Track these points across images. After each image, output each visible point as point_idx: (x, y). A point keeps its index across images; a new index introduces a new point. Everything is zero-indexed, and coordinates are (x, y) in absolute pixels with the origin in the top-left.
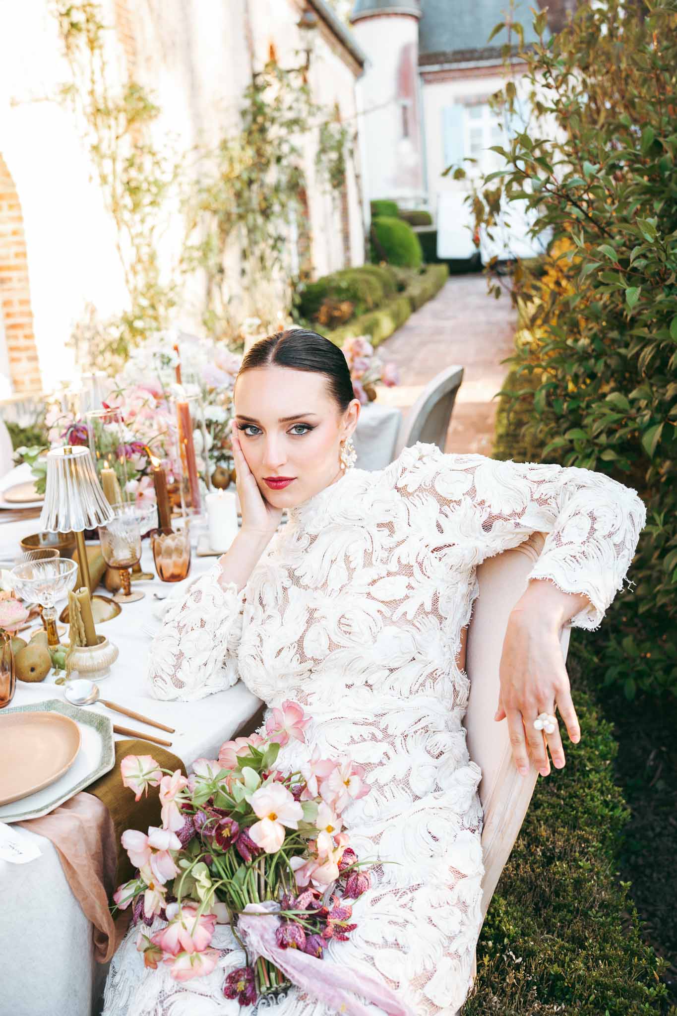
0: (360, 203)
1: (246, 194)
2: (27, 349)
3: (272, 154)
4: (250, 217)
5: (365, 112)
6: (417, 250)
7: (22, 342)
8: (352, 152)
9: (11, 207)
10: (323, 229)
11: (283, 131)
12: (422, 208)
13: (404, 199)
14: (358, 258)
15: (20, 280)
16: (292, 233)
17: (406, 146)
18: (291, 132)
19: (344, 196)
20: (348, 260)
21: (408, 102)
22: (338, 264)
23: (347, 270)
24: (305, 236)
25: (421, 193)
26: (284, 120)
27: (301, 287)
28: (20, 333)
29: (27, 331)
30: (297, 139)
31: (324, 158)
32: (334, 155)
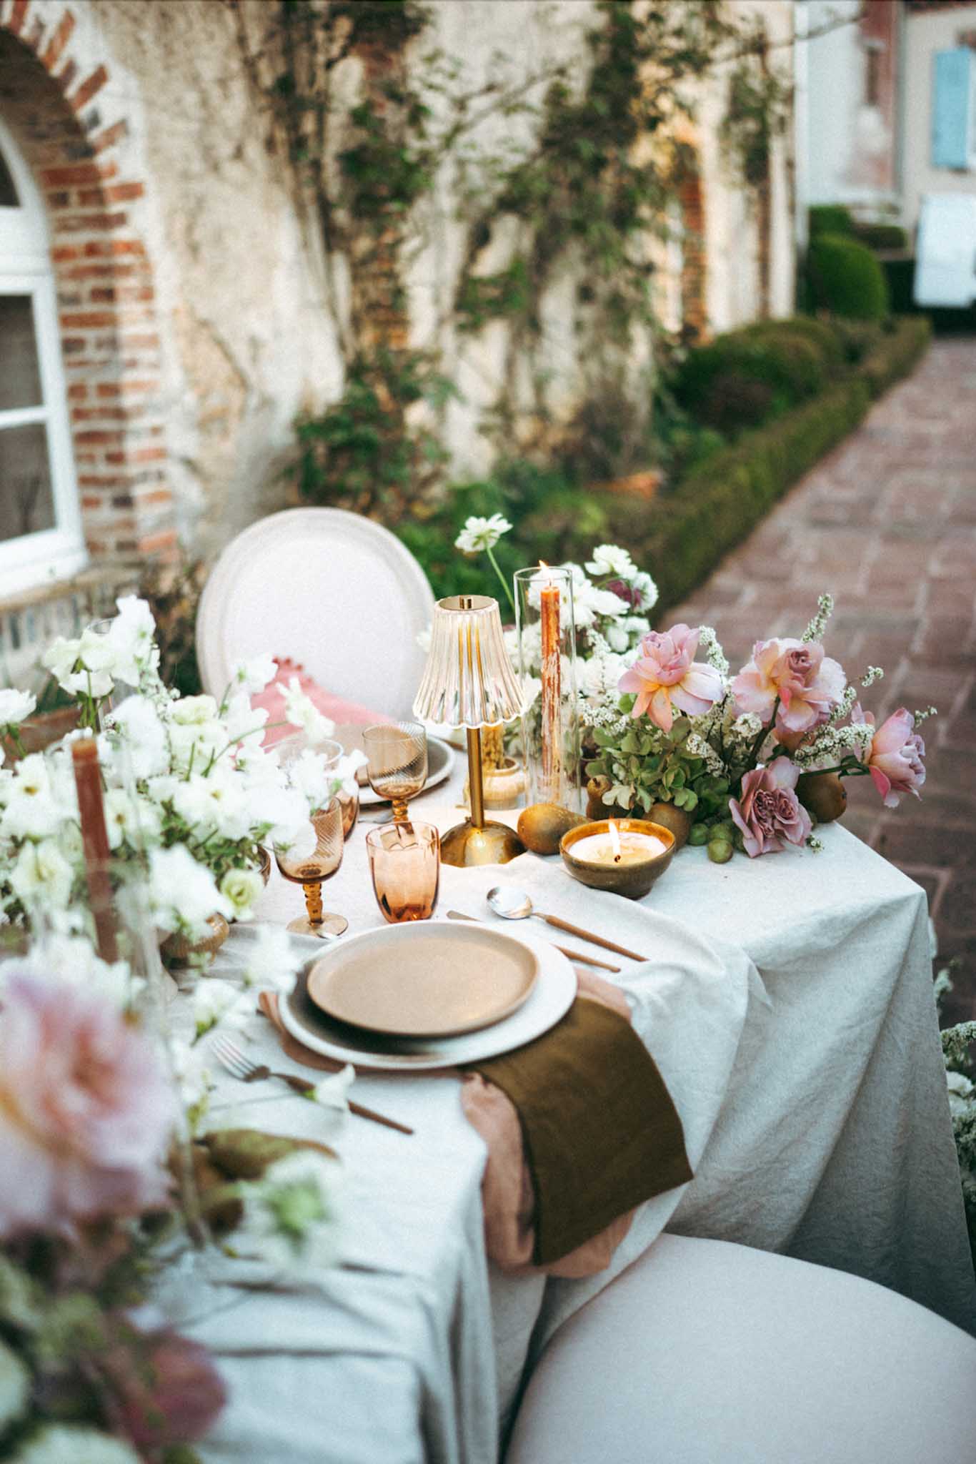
0: (792, 208)
1: (589, 186)
2: (111, 482)
3: (640, 113)
4: (595, 230)
5: (812, 35)
6: (880, 289)
7: (103, 470)
8: (782, 122)
9: (85, 198)
10: (726, 253)
11: (663, 73)
12: (892, 221)
13: (861, 206)
14: (782, 304)
15: (100, 345)
16: (669, 258)
17: (871, 119)
18: (678, 75)
19: (765, 198)
20: (765, 305)
21: (879, 44)
22: (747, 313)
23: (763, 326)
24: (695, 265)
25: (889, 196)
26: (666, 54)
27: (681, 355)
28: (100, 451)
29: (113, 448)
30: (688, 87)
31: (736, 129)
32: (751, 126)
